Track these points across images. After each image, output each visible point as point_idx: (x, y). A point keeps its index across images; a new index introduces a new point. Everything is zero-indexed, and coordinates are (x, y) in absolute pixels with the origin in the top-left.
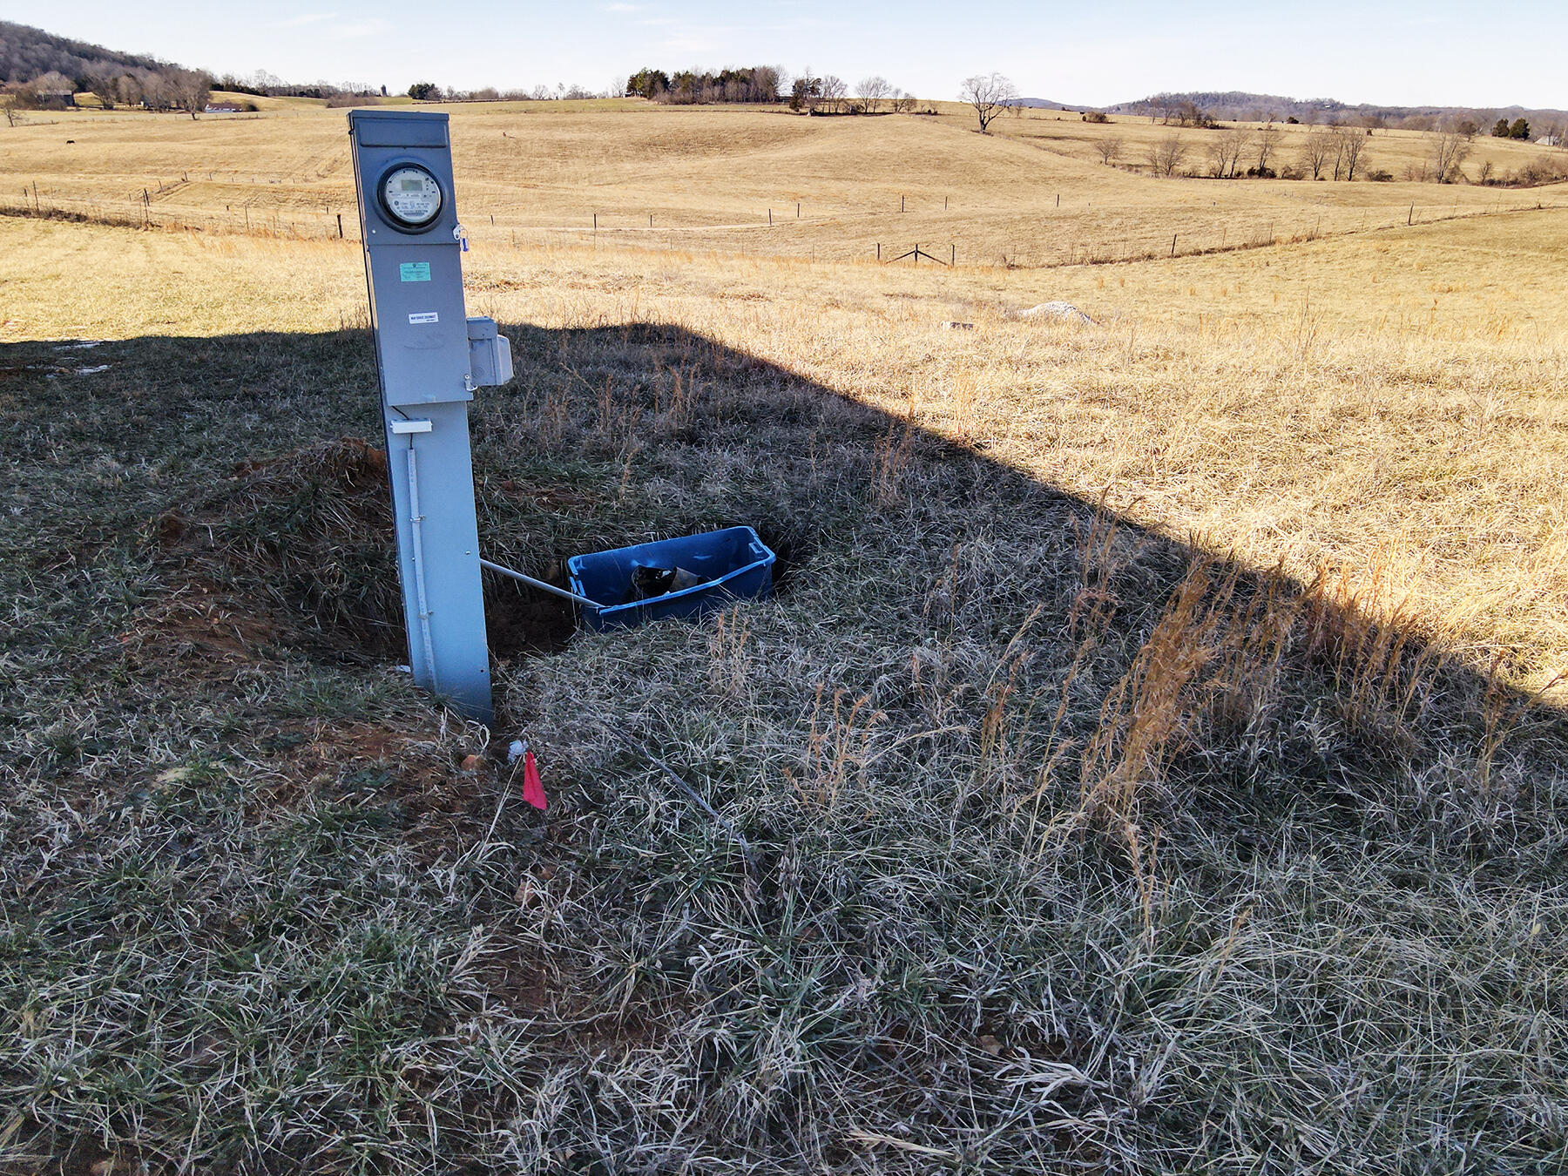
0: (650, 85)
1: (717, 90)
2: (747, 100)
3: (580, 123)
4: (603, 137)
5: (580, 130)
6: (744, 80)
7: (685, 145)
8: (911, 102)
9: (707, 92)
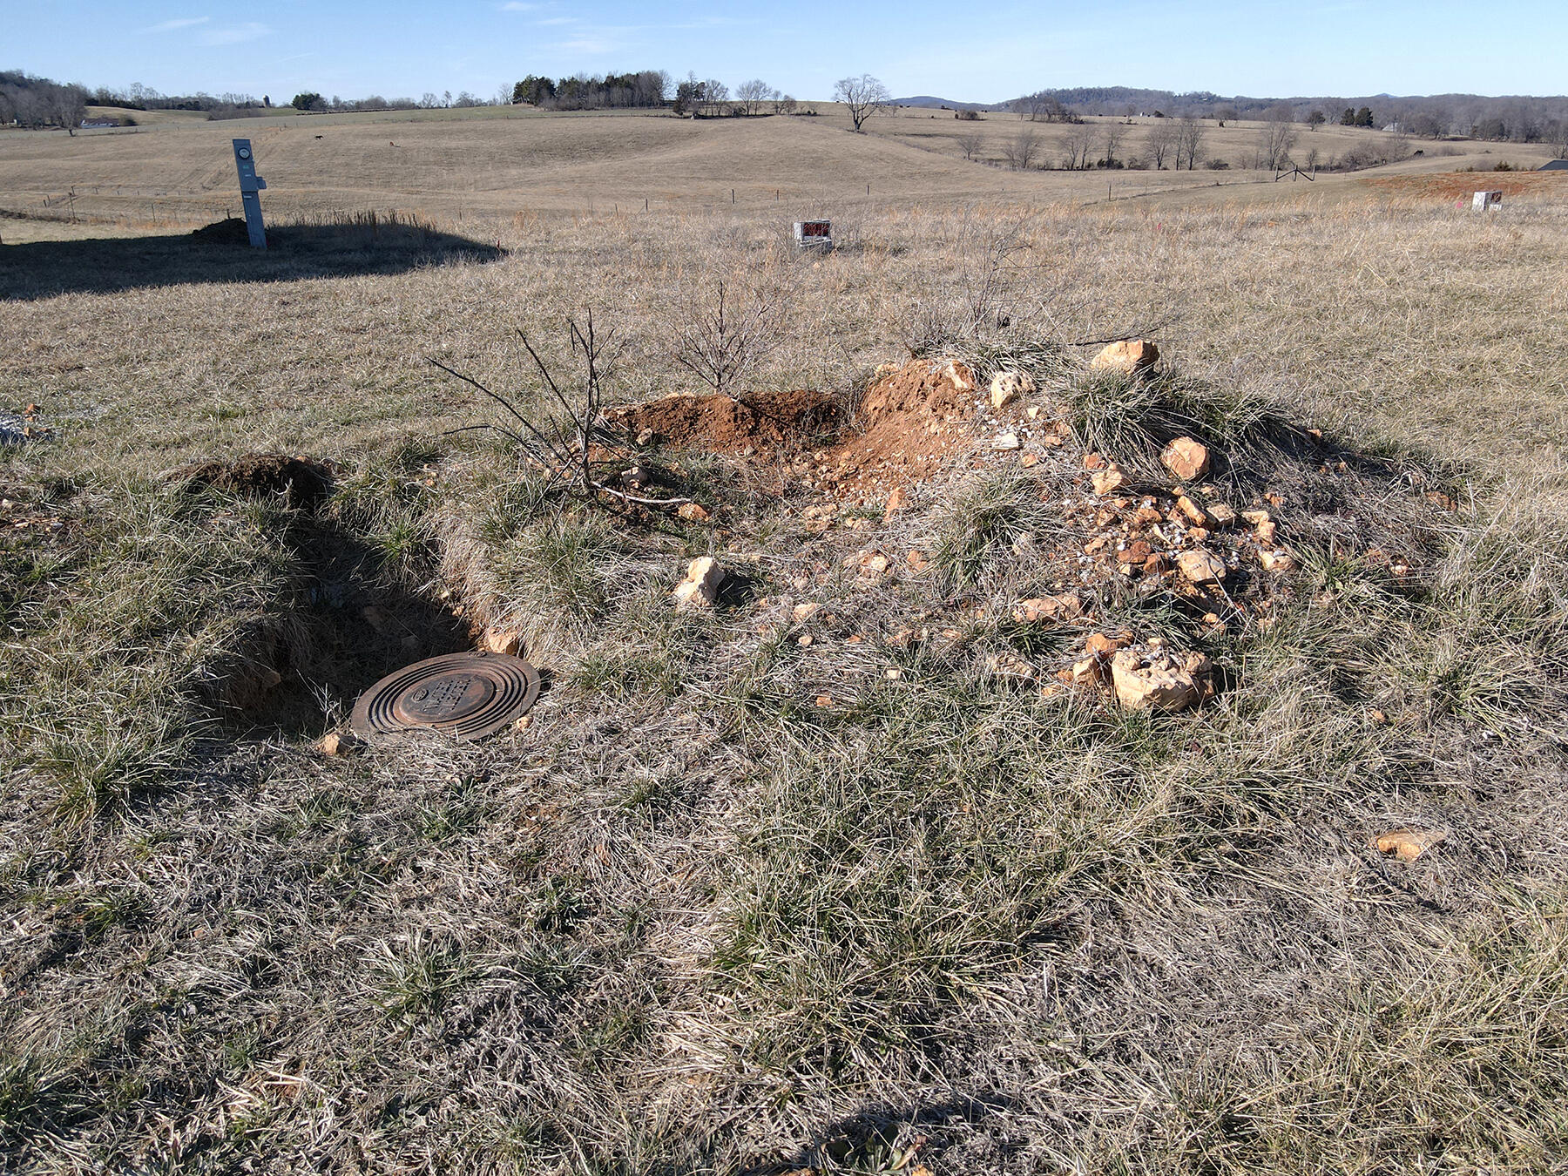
0: (535, 92)
1: (602, 96)
2: (633, 105)
3: (467, 131)
4: (489, 144)
5: (466, 138)
6: (628, 85)
7: (570, 150)
8: (790, 104)
9: (592, 98)
